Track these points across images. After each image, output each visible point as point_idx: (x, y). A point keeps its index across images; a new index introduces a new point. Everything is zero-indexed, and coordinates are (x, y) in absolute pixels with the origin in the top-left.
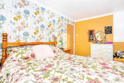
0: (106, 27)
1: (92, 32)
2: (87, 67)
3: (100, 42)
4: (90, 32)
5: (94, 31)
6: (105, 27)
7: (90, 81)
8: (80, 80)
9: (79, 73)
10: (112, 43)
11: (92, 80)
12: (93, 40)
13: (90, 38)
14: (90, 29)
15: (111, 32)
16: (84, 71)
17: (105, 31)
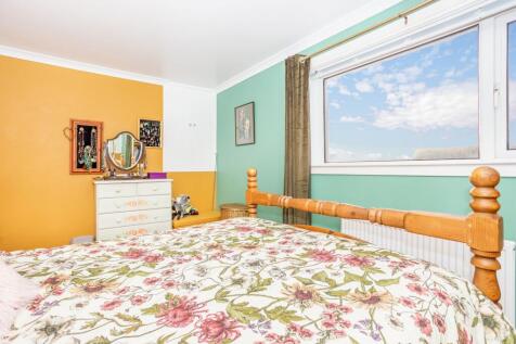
0: (145, 121)
1: (93, 131)
2: (104, 284)
3: (125, 175)
4: (82, 129)
5: (102, 129)
6: (142, 121)
7: (162, 312)
8: (132, 333)
9: (103, 322)
10: (163, 176)
11: (163, 306)
12: (94, 165)
13: (79, 158)
14: (79, 118)
15: (157, 142)
16: (113, 304)
17: (141, 134)
